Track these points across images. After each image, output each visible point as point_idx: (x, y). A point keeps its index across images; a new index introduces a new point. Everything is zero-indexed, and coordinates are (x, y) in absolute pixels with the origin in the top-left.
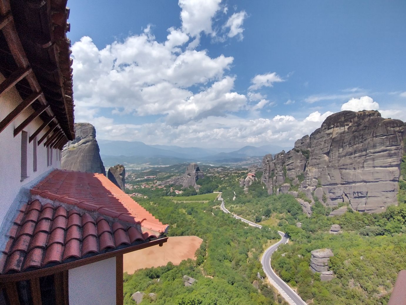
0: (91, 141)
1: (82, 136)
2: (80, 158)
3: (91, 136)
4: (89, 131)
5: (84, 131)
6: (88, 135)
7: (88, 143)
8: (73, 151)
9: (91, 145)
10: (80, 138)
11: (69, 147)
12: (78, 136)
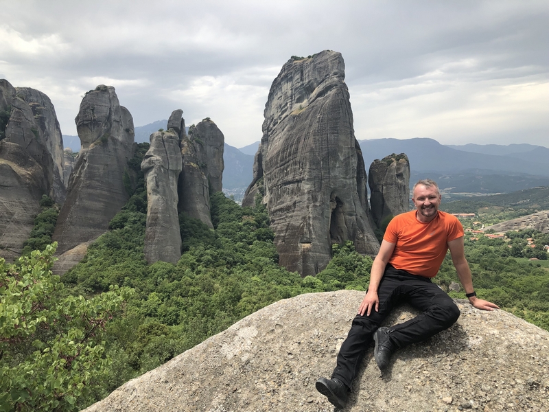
0: (336, 85)
1: (316, 79)
2: (315, 126)
3: (335, 74)
4: (330, 64)
5: (320, 65)
6: (328, 75)
7: (329, 93)
8: (299, 116)
9: (337, 94)
10: (312, 84)
11: (293, 110)
12: (309, 82)
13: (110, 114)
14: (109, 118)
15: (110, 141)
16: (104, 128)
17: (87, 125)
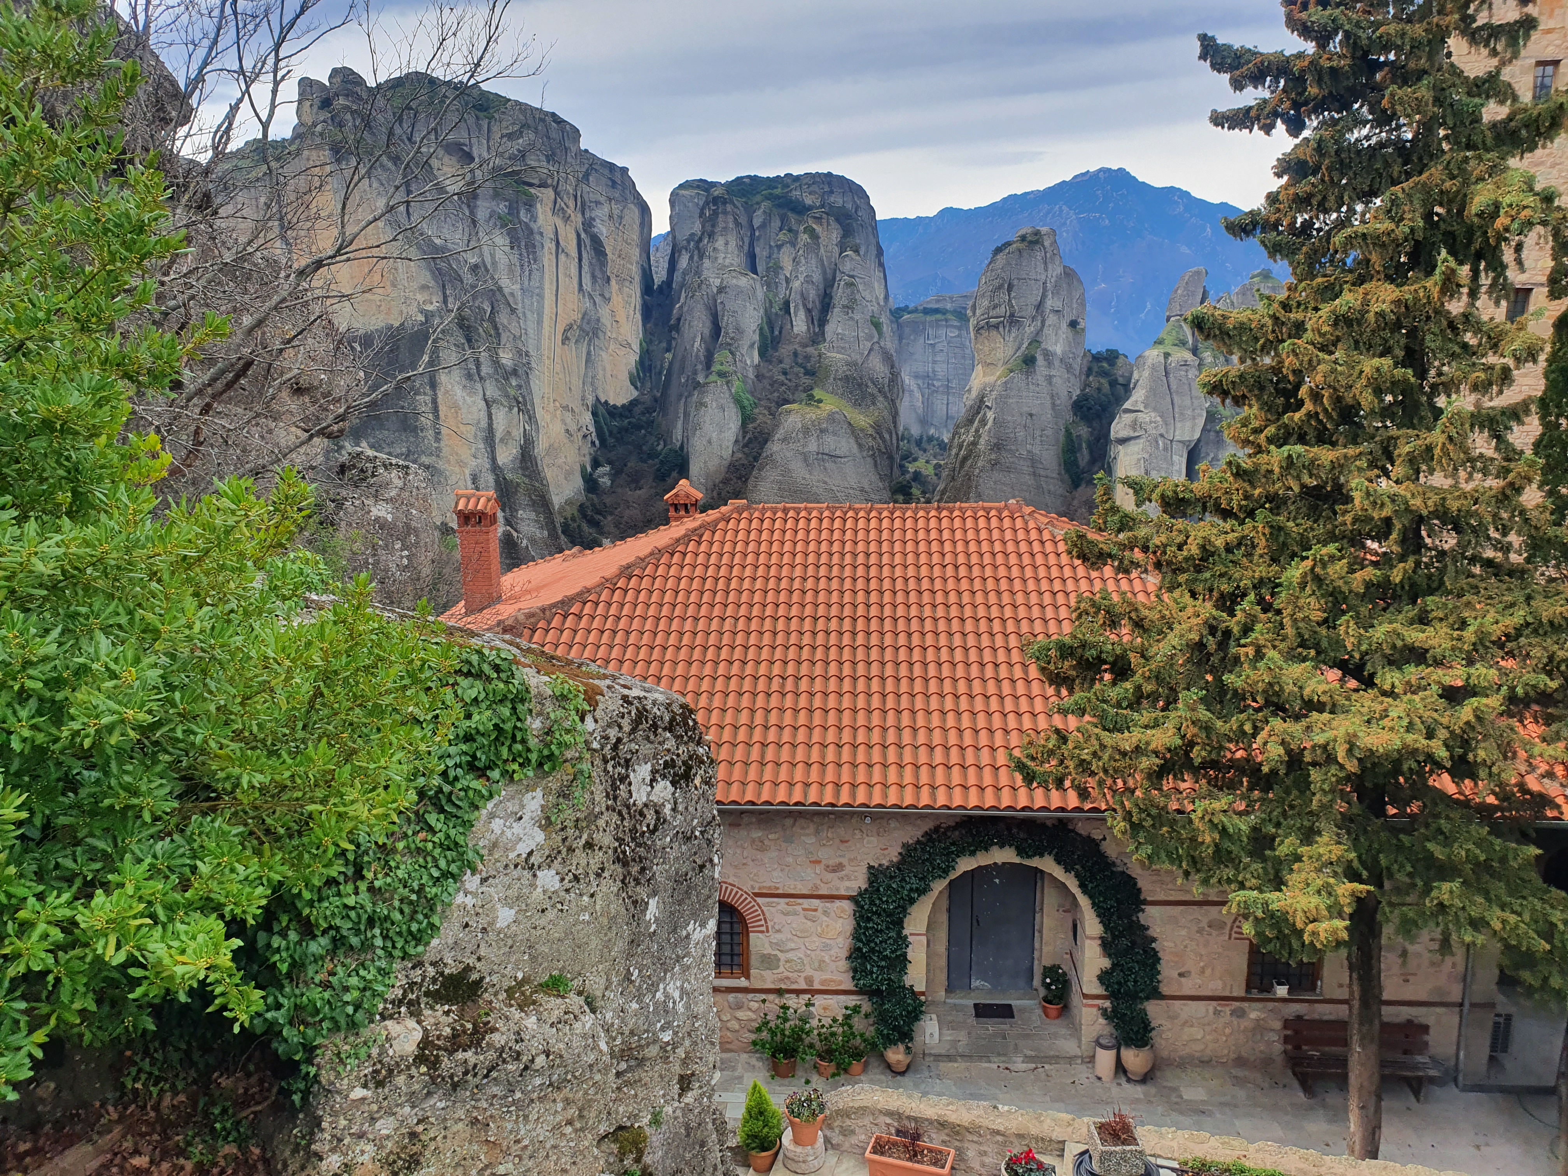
13: (1044, 296)
14: (1039, 306)
15: (1040, 361)
16: (1029, 330)
17: (996, 327)
